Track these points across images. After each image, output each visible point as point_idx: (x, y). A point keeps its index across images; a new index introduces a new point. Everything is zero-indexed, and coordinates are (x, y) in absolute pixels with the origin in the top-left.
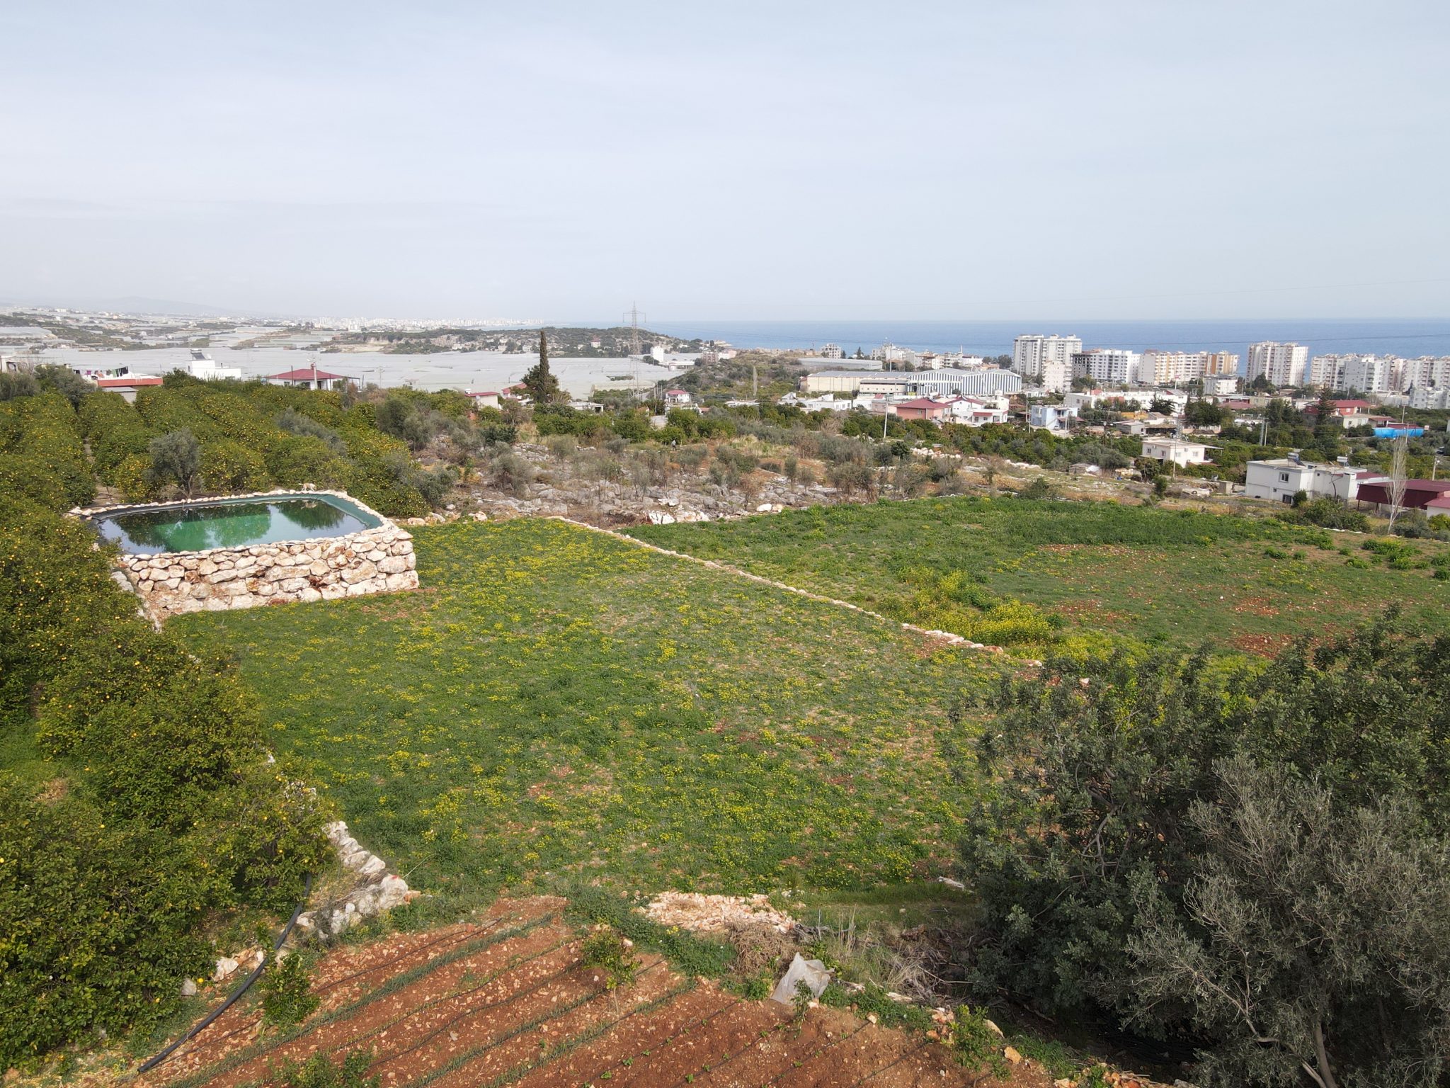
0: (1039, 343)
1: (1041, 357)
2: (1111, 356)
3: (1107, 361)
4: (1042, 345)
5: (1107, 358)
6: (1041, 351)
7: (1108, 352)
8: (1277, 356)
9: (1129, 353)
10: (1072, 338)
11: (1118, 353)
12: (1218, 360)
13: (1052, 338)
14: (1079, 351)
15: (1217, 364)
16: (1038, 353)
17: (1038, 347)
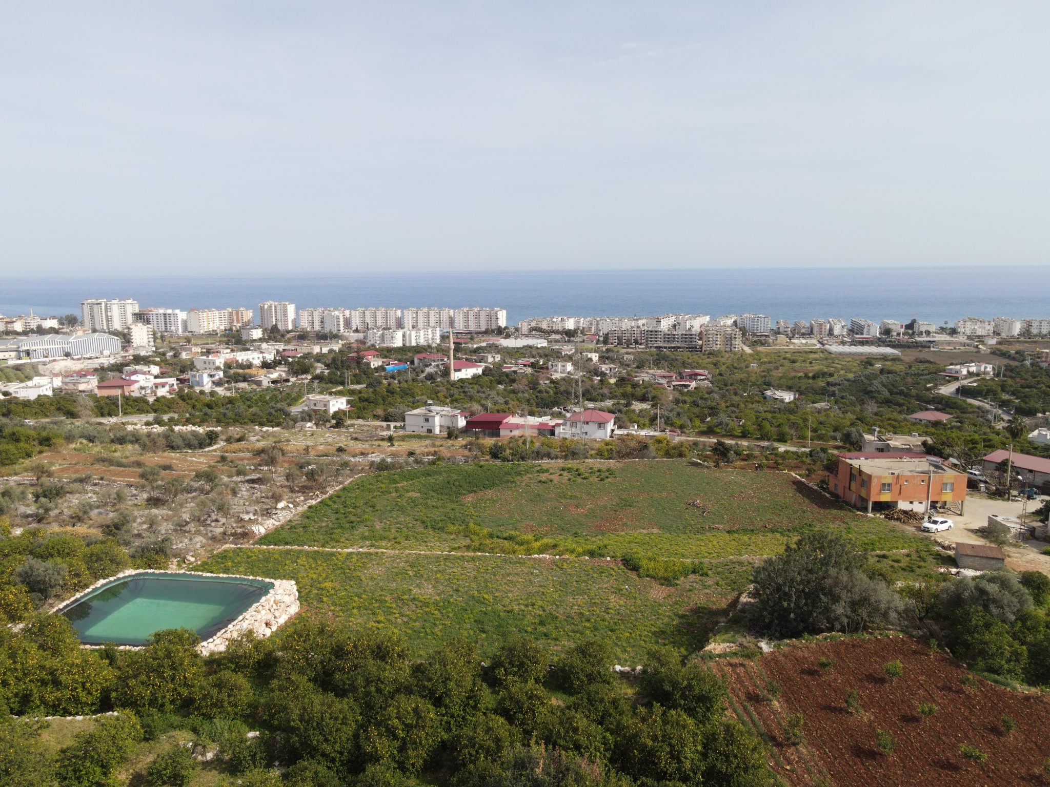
0: (103, 305)
1: (107, 316)
2: (165, 314)
3: (163, 318)
4: (106, 306)
5: (162, 316)
6: (106, 311)
7: (161, 311)
8: (278, 311)
9: (177, 311)
10: (130, 301)
11: (169, 311)
12: (240, 314)
13: (114, 302)
14: (137, 311)
15: (240, 317)
16: (104, 313)
17: (103, 308)
